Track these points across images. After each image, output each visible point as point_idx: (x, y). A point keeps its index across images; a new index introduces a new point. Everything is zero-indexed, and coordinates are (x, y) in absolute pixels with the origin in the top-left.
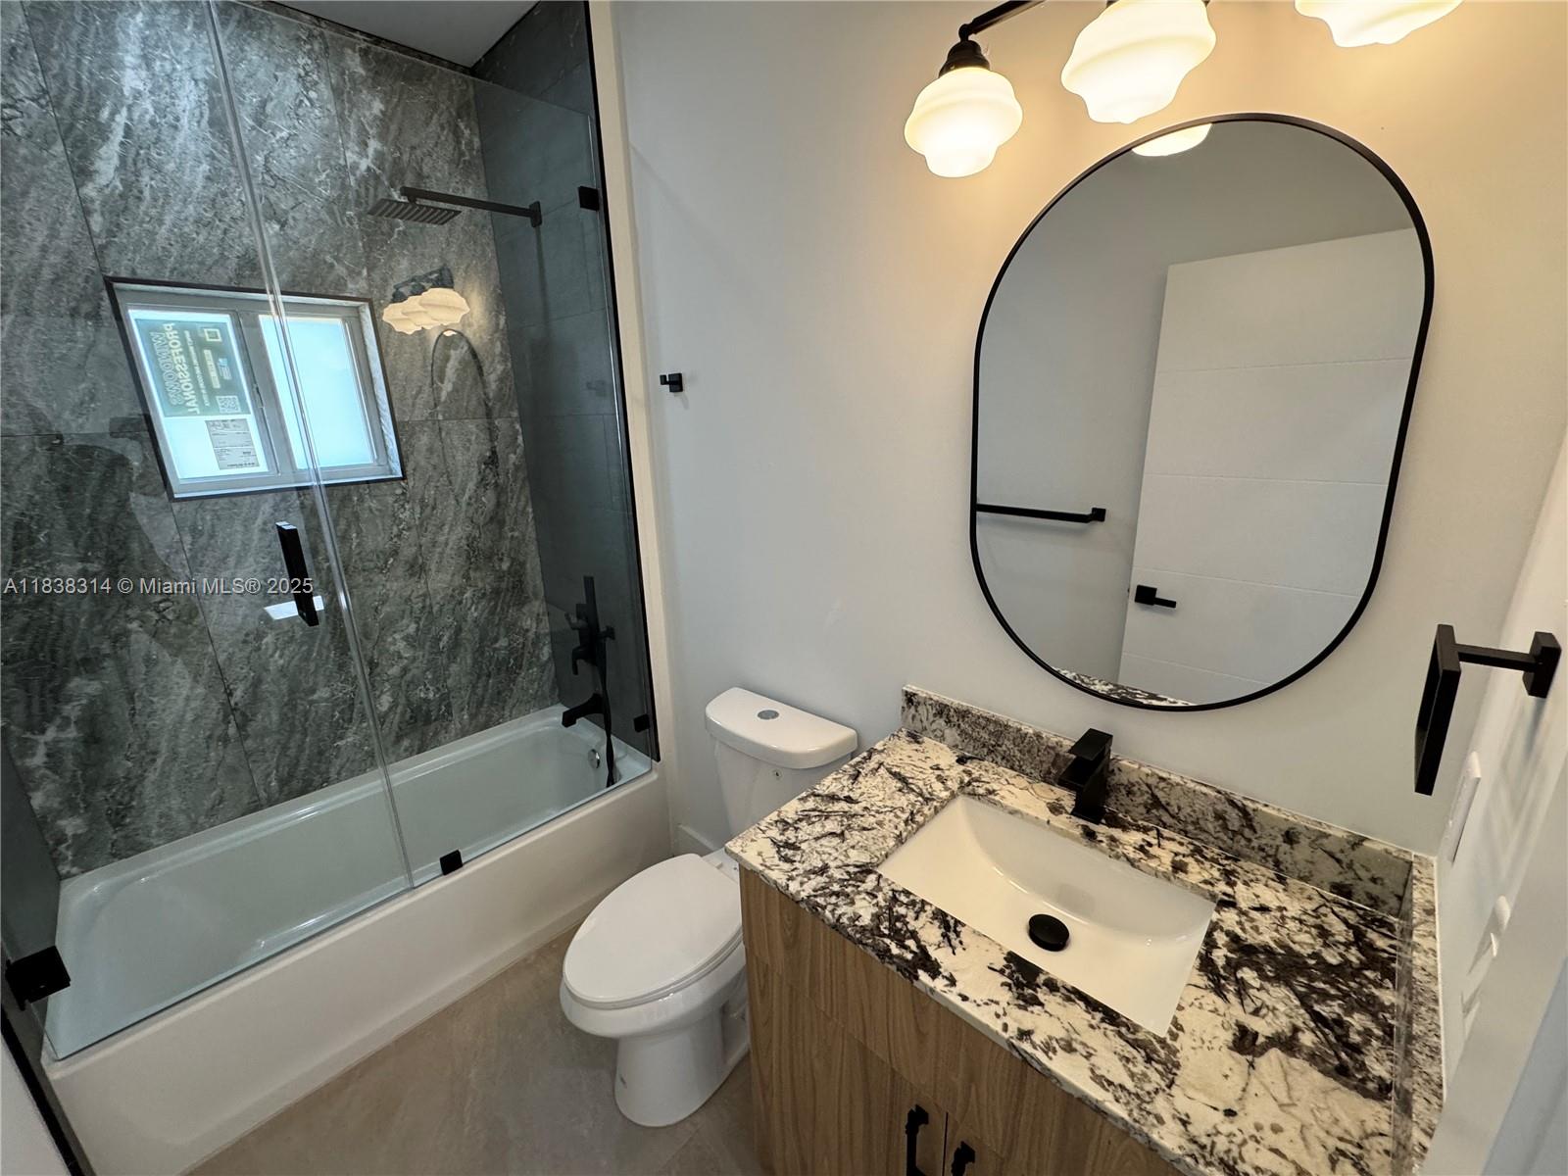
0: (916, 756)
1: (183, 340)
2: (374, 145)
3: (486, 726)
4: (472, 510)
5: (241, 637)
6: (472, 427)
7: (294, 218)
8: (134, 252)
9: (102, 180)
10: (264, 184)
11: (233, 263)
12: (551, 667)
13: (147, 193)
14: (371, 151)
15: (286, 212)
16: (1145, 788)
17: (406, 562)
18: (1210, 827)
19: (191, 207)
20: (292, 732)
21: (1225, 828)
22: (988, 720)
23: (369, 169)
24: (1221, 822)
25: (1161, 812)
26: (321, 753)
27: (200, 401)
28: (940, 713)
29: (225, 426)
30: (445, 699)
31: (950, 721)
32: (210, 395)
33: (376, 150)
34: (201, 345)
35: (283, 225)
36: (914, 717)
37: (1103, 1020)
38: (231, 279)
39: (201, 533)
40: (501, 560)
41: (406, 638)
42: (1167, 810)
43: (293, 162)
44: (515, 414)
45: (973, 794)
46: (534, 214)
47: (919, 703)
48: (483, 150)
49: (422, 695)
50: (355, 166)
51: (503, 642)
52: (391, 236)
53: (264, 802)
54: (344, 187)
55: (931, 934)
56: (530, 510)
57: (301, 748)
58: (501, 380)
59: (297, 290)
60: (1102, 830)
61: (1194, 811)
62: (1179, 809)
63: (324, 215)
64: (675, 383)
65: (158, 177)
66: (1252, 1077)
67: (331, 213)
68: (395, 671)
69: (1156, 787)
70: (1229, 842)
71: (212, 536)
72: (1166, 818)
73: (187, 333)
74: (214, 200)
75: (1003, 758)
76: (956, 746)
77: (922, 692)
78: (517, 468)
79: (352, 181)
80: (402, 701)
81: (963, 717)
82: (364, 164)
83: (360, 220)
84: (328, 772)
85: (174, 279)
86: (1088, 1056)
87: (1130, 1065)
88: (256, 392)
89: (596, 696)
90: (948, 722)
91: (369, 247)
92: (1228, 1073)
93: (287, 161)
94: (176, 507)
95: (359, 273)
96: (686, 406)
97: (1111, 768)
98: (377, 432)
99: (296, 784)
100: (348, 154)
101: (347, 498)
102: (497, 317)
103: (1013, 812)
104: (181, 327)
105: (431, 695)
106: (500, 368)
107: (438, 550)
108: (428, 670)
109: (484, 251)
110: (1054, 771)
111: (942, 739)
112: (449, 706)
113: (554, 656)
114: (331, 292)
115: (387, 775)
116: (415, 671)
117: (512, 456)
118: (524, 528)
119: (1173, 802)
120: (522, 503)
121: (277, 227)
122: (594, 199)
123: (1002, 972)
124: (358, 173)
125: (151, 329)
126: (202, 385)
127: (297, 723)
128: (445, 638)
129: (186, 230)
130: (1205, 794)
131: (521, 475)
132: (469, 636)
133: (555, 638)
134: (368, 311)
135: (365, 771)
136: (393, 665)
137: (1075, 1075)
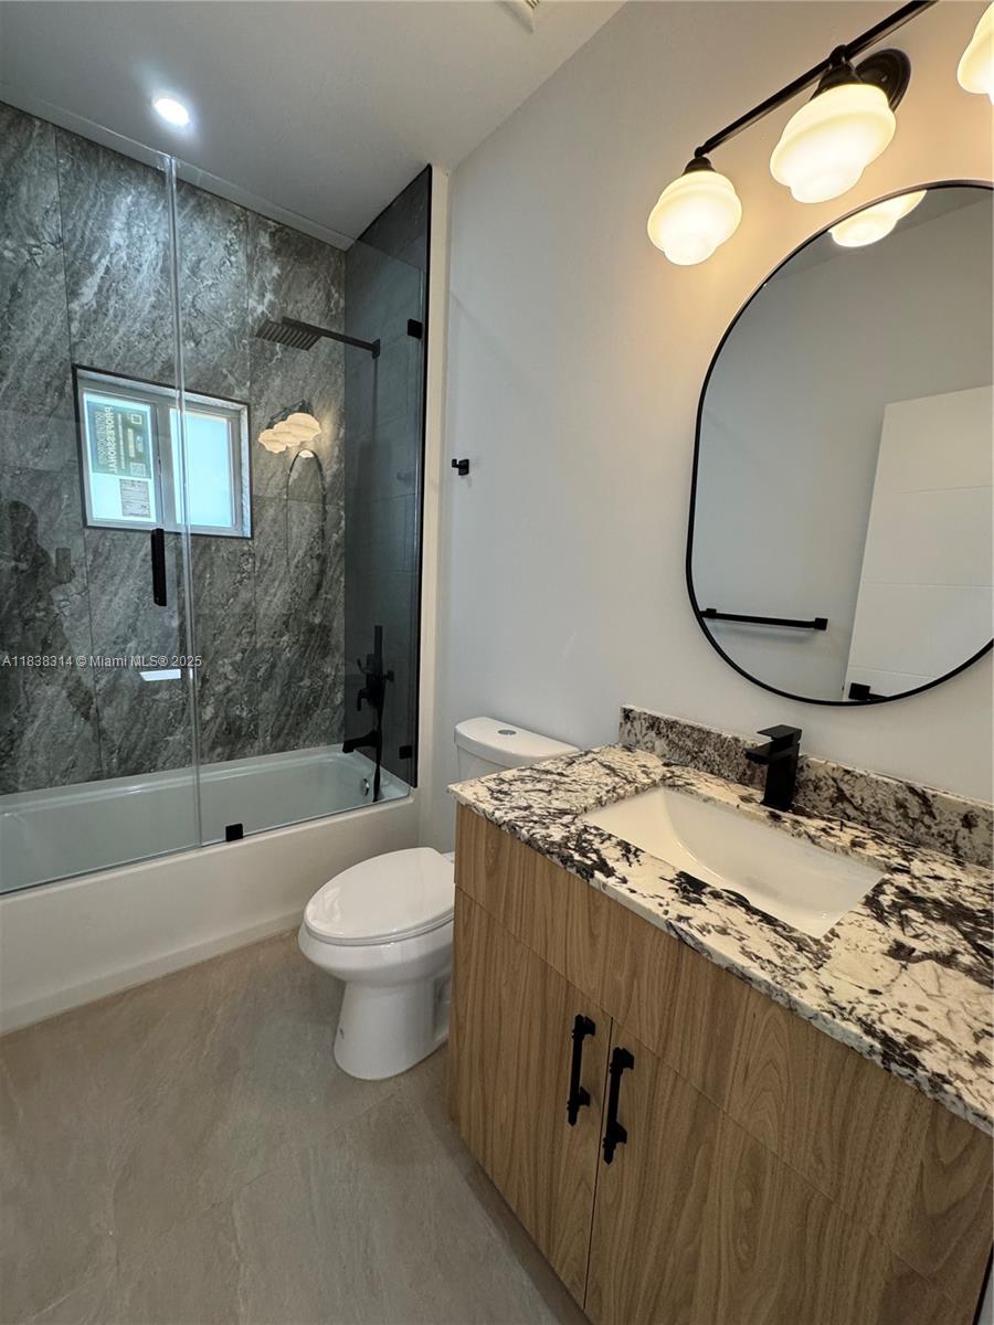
0: (626, 759)
1: (116, 419)
2: (269, 296)
3: (283, 749)
4: (298, 571)
5: (113, 638)
6: (307, 507)
7: (206, 341)
8: (95, 350)
9: (84, 300)
10: (190, 315)
11: (158, 366)
12: (342, 711)
13: (111, 312)
14: (266, 301)
15: (201, 335)
16: (831, 782)
17: (244, 603)
18: (892, 816)
19: (138, 325)
20: (136, 721)
21: (906, 816)
22: (693, 728)
23: (263, 313)
24: (902, 810)
25: (846, 805)
26: (154, 743)
27: (119, 465)
28: (651, 727)
29: (133, 485)
30: (254, 719)
31: (660, 733)
32: (126, 460)
33: (270, 301)
34: (126, 424)
35: (197, 344)
36: (630, 731)
37: (760, 921)
38: (155, 377)
39: (101, 554)
40: (315, 615)
41: (232, 664)
42: (851, 803)
43: (212, 302)
44: (342, 503)
45: (673, 786)
46: (375, 348)
47: (634, 718)
48: (346, 309)
49: (238, 713)
50: (254, 309)
51: (307, 682)
52: (271, 361)
53: (105, 773)
54: (244, 323)
55: (611, 854)
56: (342, 579)
57: (140, 735)
58: (335, 476)
59: (199, 390)
60: (787, 816)
61: (877, 802)
62: (863, 800)
63: (227, 340)
64: (463, 467)
65: (121, 302)
66: (903, 975)
67: (232, 339)
68: (220, 688)
69: (842, 780)
70: (910, 830)
71: (107, 558)
72: (851, 811)
73: (120, 416)
74: (154, 322)
75: (705, 763)
76: (664, 755)
77: (638, 709)
78: (337, 545)
79: (250, 319)
80: (222, 714)
81: (672, 728)
82: (260, 309)
83: (251, 346)
84: (156, 759)
85: (118, 371)
86: (741, 939)
87: (781, 950)
88: (158, 462)
89: (373, 733)
90: (659, 733)
91: (254, 366)
92: (879, 968)
93: (207, 301)
94: (87, 532)
95: (245, 384)
96: (470, 485)
97: (800, 765)
98: (238, 503)
99: (131, 765)
100: (251, 301)
101: (208, 546)
102: (339, 429)
103: (707, 800)
104: (115, 411)
105: (244, 714)
106: (335, 467)
107: (269, 599)
108: (246, 692)
109: (336, 380)
110: (749, 773)
111: (652, 750)
112: (256, 726)
113: (345, 701)
114: (223, 395)
115: (198, 774)
116: (235, 692)
117: (335, 536)
118: (337, 593)
119: (857, 794)
120: (338, 573)
121: (193, 345)
122: (418, 330)
123: (672, 881)
124: (255, 315)
125: (94, 409)
126: (122, 453)
127: (141, 715)
128: (262, 670)
129: (132, 339)
130: (887, 784)
131: (341, 551)
132: (282, 672)
133: (349, 682)
134: (246, 413)
135: (184, 766)
136: (219, 683)
137: (725, 949)
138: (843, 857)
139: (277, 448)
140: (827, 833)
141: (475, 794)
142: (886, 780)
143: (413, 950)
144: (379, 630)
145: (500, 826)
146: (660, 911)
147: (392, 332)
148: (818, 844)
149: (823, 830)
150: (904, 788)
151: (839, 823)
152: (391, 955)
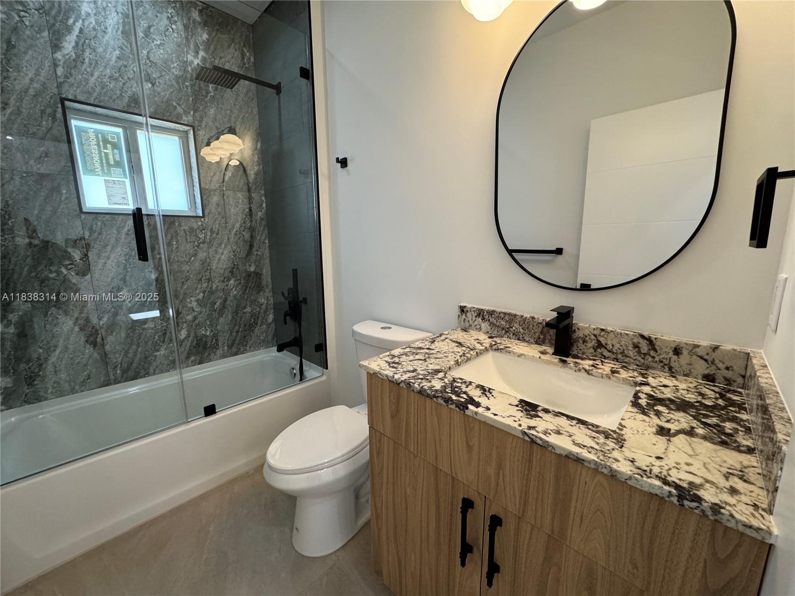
0: (465, 336)
1: (97, 138)
2: (202, 54)
3: (236, 354)
4: (237, 238)
5: (110, 289)
6: (240, 195)
7: (159, 82)
8: (77, 87)
9: (66, 52)
10: (146, 64)
11: (126, 100)
12: (273, 326)
13: (87, 60)
14: (200, 56)
15: (155, 79)
16: (593, 337)
17: (201, 260)
18: (631, 354)
19: (108, 70)
20: (131, 344)
21: (639, 352)
22: (505, 314)
23: (198, 64)
24: (637, 349)
25: (603, 350)
26: (146, 357)
27: (103, 169)
28: (479, 315)
29: (114, 183)
30: (215, 336)
31: (484, 319)
32: (108, 166)
33: (203, 56)
34: (106, 141)
35: (153, 85)
36: (465, 320)
37: (577, 423)
38: (124, 107)
39: (95, 232)
40: (250, 266)
41: (197, 301)
42: (606, 348)
43: (161, 56)
44: (263, 192)
45: (497, 350)
46: (278, 88)
47: (467, 311)
48: (255, 63)
49: (203, 333)
50: (192, 62)
51: (248, 309)
52: (207, 97)
53: (112, 381)
54: (185, 71)
55: (475, 394)
56: (267, 241)
57: (135, 353)
58: (257, 174)
59: (157, 116)
60: (569, 360)
61: (621, 346)
62: (613, 346)
63: (174, 83)
64: (343, 163)
65: (93, 54)
66: (670, 445)
67: (178, 82)
68: (190, 317)
69: (600, 335)
70: (642, 360)
71: (100, 234)
72: (606, 353)
73: (100, 135)
74: (120, 68)
75: (514, 334)
76: (488, 332)
77: (469, 306)
78: (262, 219)
79: (189, 69)
80: (192, 334)
81: (491, 315)
82: (196, 62)
83: (192, 87)
84: (149, 368)
85: (96, 103)
86: (570, 436)
87: (596, 440)
88: (131, 168)
89: (295, 338)
90: (483, 319)
91: (195, 101)
92: (655, 443)
93: (159, 55)
94: (83, 216)
95: (189, 113)
96: (349, 174)
97: (573, 329)
98: (191, 194)
99: (131, 374)
100: (189, 56)
101: (173, 223)
102: (256, 143)
103: (520, 356)
104: (97, 132)
105: (208, 333)
106: (256, 168)
107: (219, 256)
108: (208, 319)
109: (252, 111)
110: (542, 337)
111: (480, 329)
112: (217, 340)
113: (275, 320)
114: (174, 120)
115: (181, 374)
116: (200, 319)
117: (260, 213)
118: (264, 250)
119: (609, 343)
120: (263, 237)
121: (150, 85)
122: (307, 74)
123: (517, 406)
124: (193, 66)
125: (80, 130)
126: (104, 162)
127: (135, 339)
128: (218, 304)
129: (105, 80)
130: (627, 334)
131: (264, 223)
132: (231, 304)
133: (276, 307)
134: (192, 132)
135: (169, 371)
136: (189, 314)
137: (563, 443)
138: (606, 380)
139: (214, 159)
140: (595, 367)
141: (378, 365)
142: (627, 332)
143: (342, 471)
144: (295, 272)
145: (399, 384)
146: (516, 425)
147: (289, 76)
148: (591, 375)
149: (593, 366)
150: (638, 336)
151: (600, 361)
152: (327, 476)
